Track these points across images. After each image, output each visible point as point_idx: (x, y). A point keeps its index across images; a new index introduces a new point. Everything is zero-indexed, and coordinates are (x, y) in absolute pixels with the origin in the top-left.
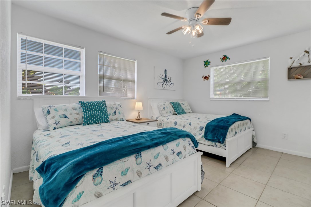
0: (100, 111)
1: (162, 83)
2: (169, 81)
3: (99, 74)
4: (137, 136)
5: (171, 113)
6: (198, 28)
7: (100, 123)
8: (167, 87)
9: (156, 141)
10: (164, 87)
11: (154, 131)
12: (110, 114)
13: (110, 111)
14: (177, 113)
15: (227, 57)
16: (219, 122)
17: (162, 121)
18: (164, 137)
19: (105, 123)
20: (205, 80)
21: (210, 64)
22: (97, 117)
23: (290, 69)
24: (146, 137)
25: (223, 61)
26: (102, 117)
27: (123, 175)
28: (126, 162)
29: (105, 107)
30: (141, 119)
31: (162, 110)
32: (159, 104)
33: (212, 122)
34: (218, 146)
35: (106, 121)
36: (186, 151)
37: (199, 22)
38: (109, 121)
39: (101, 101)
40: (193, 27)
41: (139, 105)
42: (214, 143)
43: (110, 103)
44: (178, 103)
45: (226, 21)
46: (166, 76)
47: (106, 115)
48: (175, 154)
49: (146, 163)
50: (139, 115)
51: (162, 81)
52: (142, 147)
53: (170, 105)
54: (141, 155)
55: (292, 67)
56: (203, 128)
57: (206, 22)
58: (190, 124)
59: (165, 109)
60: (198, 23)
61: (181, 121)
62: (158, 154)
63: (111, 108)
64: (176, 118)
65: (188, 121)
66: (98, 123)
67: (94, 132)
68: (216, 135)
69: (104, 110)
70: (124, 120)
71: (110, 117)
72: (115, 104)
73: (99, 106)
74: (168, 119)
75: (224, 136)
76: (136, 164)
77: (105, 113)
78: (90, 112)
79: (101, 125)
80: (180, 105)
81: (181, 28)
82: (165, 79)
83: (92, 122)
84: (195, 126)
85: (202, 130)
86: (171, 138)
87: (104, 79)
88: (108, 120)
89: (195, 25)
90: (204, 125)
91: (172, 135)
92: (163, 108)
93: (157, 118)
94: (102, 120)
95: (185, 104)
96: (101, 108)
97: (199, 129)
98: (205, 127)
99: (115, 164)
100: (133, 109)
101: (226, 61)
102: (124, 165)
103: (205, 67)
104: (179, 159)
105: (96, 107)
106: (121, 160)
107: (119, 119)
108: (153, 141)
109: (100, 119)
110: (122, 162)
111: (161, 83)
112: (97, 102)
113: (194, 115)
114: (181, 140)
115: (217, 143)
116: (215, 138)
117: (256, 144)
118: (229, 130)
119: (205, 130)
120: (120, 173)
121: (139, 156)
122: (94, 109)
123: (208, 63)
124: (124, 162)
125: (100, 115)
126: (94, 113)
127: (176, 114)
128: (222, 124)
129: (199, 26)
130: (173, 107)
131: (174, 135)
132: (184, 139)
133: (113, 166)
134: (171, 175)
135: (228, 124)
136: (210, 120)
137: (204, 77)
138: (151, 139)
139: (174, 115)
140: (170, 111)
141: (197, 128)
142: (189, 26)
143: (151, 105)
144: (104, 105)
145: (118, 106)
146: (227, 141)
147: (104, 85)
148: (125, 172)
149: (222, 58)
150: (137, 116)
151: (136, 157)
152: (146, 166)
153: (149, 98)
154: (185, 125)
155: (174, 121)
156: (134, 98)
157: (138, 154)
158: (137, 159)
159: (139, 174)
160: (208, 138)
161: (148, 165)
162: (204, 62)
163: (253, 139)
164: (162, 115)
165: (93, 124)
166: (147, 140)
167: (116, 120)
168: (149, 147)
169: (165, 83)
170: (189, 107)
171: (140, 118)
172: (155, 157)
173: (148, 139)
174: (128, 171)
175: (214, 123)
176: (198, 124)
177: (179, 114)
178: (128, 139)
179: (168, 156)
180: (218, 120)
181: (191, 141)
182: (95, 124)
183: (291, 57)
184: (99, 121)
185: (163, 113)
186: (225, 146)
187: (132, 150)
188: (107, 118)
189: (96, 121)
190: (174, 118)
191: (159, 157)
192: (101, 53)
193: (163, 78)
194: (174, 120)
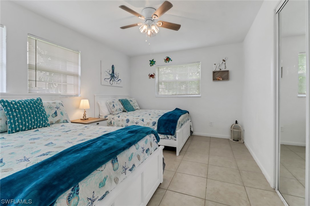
0: (36, 112)
1: (110, 79)
2: (116, 77)
3: (28, 63)
4: (104, 138)
5: (121, 110)
6: (154, 28)
7: (36, 128)
8: (115, 83)
9: (128, 141)
10: (111, 84)
11: (118, 131)
12: (50, 116)
13: (49, 112)
14: (127, 110)
15: (169, 59)
16: (168, 116)
17: (112, 119)
18: (133, 135)
19: (43, 128)
20: (151, 78)
21: (155, 63)
22: (32, 121)
23: (214, 72)
24: (116, 139)
25: (166, 62)
26: (39, 120)
27: (101, 186)
28: (103, 170)
29: (42, 107)
30: (88, 119)
31: (111, 108)
32: (108, 102)
33: (163, 117)
34: (170, 138)
35: (45, 125)
36: (152, 147)
37: (155, 22)
38: (49, 125)
39: (36, 99)
40: (149, 27)
41: (85, 103)
42: (166, 136)
43: (48, 102)
44: (127, 100)
45: (176, 27)
46: (113, 72)
47: (44, 117)
48: (145, 151)
49: (122, 167)
50: (85, 115)
51: (109, 77)
52: (117, 151)
53: (119, 102)
54: (117, 159)
55: (215, 71)
56: (155, 123)
57: (160, 24)
58: (143, 120)
59: (114, 107)
60: (153, 23)
61: (134, 118)
62: (132, 154)
63: (50, 108)
64: (127, 115)
65: (141, 118)
66: (32, 128)
67: (35, 141)
68: (168, 129)
69: (40, 111)
70: (69, 122)
71: (50, 119)
72: (55, 103)
73: (33, 105)
74: (119, 117)
75: (174, 128)
76: (114, 170)
77: (43, 114)
78: (20, 114)
79: (38, 130)
80: (128, 102)
81: (136, 25)
82: (113, 76)
83: (24, 128)
84: (148, 122)
85: (154, 125)
86: (140, 136)
87: (36, 70)
88: (48, 123)
89: (151, 25)
90: (156, 120)
91: (140, 133)
92: (112, 105)
93: (106, 117)
94: (39, 124)
95: (134, 101)
96: (37, 109)
97: (152, 125)
98: (157, 122)
99: (92, 176)
100: (78, 108)
101: (169, 62)
102: (102, 174)
103: (151, 66)
104: (147, 156)
105: (28, 108)
106: (98, 169)
107: (62, 121)
108: (124, 141)
109: (36, 122)
110: (99, 171)
111: (108, 79)
112: (29, 101)
113: (143, 112)
114: (148, 137)
115: (168, 136)
116: (167, 131)
117: (193, 132)
118: (178, 123)
119: (158, 125)
120: (98, 185)
121: (116, 161)
122: (26, 110)
123: (153, 63)
124: (102, 171)
125: (36, 118)
126: (26, 115)
127: (125, 112)
128: (172, 118)
129: (154, 27)
130: (123, 104)
131: (142, 133)
132: (149, 135)
133: (90, 179)
134: (142, 174)
135: (176, 117)
136: (160, 115)
137: (150, 75)
138: (122, 140)
139: (124, 113)
140: (120, 109)
141: (150, 124)
142: (146, 25)
143: (99, 103)
144: (40, 105)
145: (58, 106)
146: (178, 133)
147: (36, 79)
148: (103, 182)
149: (165, 59)
150: (83, 116)
151: (112, 163)
152: (122, 171)
153: (95, 95)
154: (138, 122)
155: (125, 119)
156: (77, 95)
157: (113, 159)
158: (114, 165)
159: (116, 180)
160: (161, 132)
161: (124, 169)
162: (150, 61)
163: (191, 128)
164: (111, 113)
165: (25, 130)
166: (118, 142)
167: (58, 122)
168: (124, 149)
169: (113, 79)
170: (136, 104)
171: (86, 118)
172: (129, 158)
173: (119, 140)
174: (106, 181)
175: (164, 118)
176: (151, 120)
177: (129, 111)
178: (96, 144)
179: (140, 155)
180: (167, 115)
181: (155, 137)
182: (28, 130)
183: (215, 63)
184: (34, 125)
185: (112, 111)
186: (176, 138)
187: (108, 155)
188: (47, 121)
189: (30, 126)
190: (125, 116)
191: (133, 157)
192: (31, 37)
193: (110, 73)
194: (125, 117)
